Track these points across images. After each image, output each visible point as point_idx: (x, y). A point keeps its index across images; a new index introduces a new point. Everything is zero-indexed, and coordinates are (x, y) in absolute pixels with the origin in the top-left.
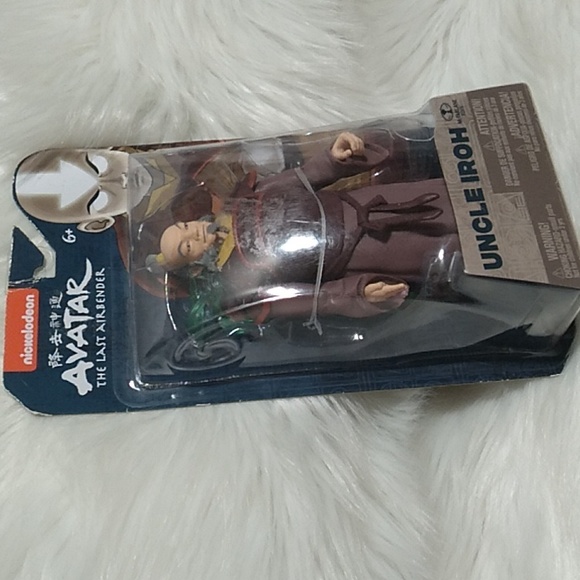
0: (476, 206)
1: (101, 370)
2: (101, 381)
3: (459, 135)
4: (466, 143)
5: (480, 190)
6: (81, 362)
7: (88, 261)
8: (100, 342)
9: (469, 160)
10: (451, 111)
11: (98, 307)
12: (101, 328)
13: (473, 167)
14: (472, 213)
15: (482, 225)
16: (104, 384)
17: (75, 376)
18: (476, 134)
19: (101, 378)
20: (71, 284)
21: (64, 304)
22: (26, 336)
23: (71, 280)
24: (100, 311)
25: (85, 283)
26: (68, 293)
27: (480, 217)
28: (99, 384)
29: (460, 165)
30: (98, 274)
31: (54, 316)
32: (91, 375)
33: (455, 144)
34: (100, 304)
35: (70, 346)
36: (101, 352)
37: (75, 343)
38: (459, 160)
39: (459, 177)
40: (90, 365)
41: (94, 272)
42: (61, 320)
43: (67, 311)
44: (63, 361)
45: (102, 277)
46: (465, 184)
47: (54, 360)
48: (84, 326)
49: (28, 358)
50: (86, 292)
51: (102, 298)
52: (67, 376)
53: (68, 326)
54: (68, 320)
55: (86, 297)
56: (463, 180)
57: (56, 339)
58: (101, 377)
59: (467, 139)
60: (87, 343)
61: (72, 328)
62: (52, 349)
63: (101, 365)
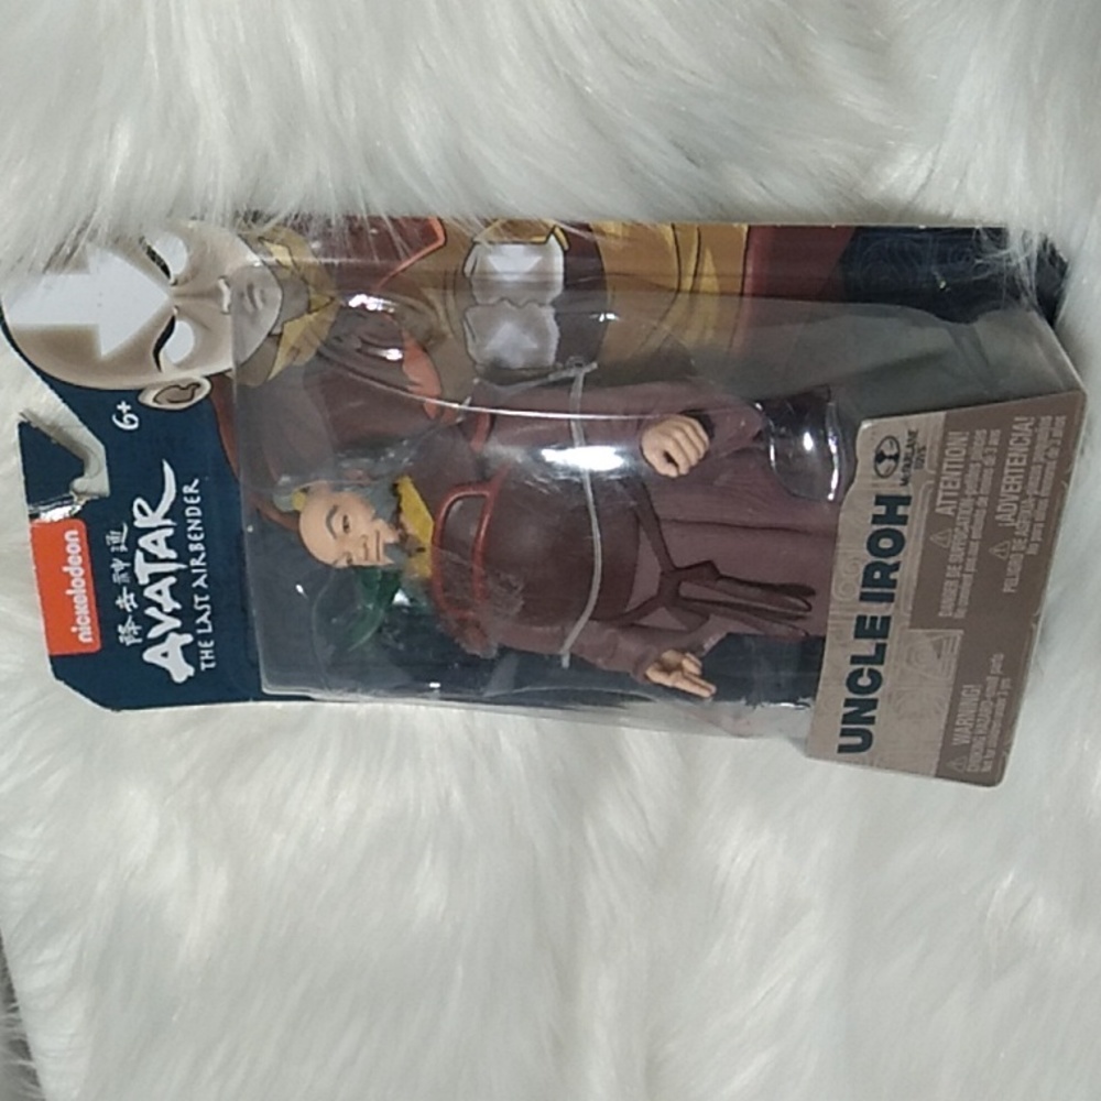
0: (867, 647)
1: (206, 645)
2: (207, 662)
3: (891, 510)
4: (898, 527)
5: (886, 620)
6: (173, 636)
7: (167, 468)
8: (201, 603)
9: (891, 561)
10: (896, 458)
11: (192, 548)
12: (201, 582)
13: (892, 576)
14: (855, 660)
15: (864, 681)
16: (212, 665)
17: (165, 655)
18: (926, 511)
19: (207, 657)
20: (140, 508)
21: (133, 544)
22: (75, 600)
23: (139, 501)
24: (196, 554)
25: (164, 506)
26: (137, 524)
27: (866, 668)
28: (203, 666)
29: (870, 569)
30: (187, 489)
31: (118, 565)
32: (190, 653)
33: (876, 527)
34: (195, 542)
35: (152, 612)
36: (204, 618)
37: (159, 607)
38: (872, 559)
39: (858, 590)
40: (188, 639)
41: (179, 486)
42: (130, 571)
43: (139, 556)
44: (143, 634)
45: (195, 496)
46: (864, 605)
47: (128, 633)
48: (172, 580)
49: (85, 632)
50: (169, 522)
51: (198, 533)
52: (151, 655)
53: (143, 580)
54: (143, 570)
55: (170, 532)
56: (864, 597)
57: (126, 601)
58: (206, 655)
59: (903, 520)
60: (178, 606)
61: (151, 583)
62: (122, 617)
63: (205, 638)
